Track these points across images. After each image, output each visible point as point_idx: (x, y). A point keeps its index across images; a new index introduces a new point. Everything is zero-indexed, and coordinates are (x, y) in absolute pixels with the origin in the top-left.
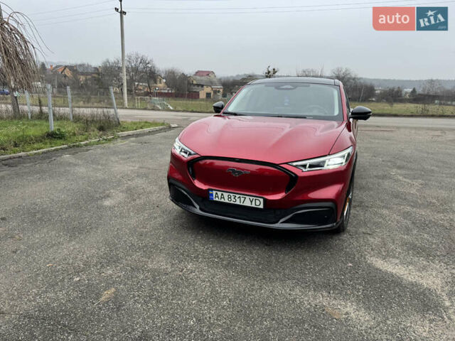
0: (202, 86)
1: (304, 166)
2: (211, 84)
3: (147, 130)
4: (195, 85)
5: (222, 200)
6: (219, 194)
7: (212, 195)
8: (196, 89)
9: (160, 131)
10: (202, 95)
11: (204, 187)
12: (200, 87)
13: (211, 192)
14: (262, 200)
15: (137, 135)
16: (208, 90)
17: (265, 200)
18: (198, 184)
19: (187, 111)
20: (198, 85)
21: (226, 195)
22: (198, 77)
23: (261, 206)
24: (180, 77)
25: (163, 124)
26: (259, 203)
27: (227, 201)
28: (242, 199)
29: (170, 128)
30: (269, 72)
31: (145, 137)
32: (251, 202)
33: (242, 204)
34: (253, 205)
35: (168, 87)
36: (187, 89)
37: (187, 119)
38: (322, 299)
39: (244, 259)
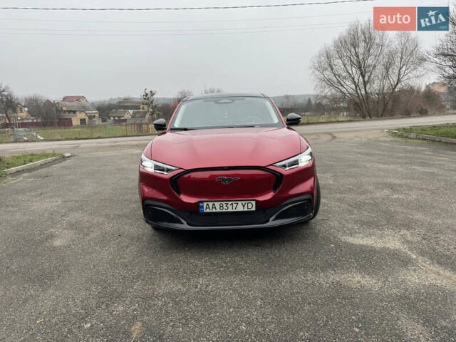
0: (74, 112)
1: (285, 166)
2: (84, 109)
3: (37, 163)
4: (65, 112)
5: (214, 210)
6: (211, 204)
7: (203, 207)
8: (67, 116)
9: (54, 162)
10: (76, 122)
11: (192, 200)
12: (72, 114)
13: (201, 205)
14: (254, 203)
15: (29, 170)
16: (83, 116)
17: (257, 202)
18: (185, 199)
19: (71, 139)
20: (69, 112)
21: (217, 204)
22: (68, 103)
23: (254, 209)
24: (45, 104)
25: (54, 155)
26: (251, 206)
27: (218, 210)
28: (235, 205)
29: (64, 158)
30: (147, 95)
31: (39, 171)
32: (244, 206)
33: (234, 210)
34: (246, 209)
35: (32, 116)
36: (56, 117)
37: (76, 147)
38: (333, 277)
39: (246, 263)
